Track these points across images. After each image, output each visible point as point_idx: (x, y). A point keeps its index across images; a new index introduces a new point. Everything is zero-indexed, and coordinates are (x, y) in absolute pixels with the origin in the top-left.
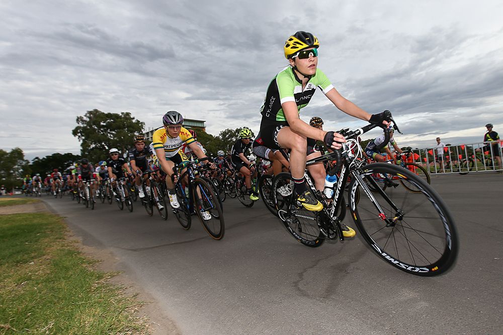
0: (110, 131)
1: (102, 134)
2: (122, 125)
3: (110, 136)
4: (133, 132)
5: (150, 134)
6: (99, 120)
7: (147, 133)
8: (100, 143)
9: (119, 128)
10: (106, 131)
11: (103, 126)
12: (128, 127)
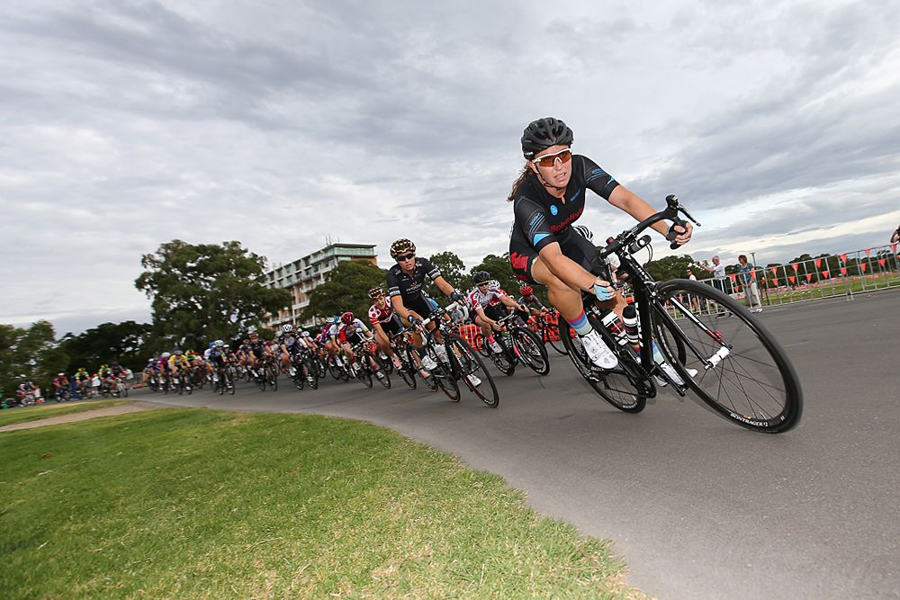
0: (205, 276)
1: (189, 284)
2: (225, 265)
3: (206, 286)
4: (245, 275)
5: (276, 274)
6: (185, 259)
7: (271, 274)
8: (187, 297)
9: (221, 269)
10: (196, 277)
11: (192, 269)
12: (237, 267)
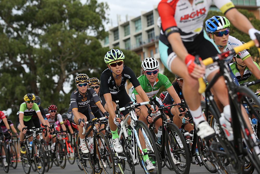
0: (33, 27)
1: (15, 38)
2: (57, 13)
3: (34, 41)
5: (121, 31)
6: (9, 4)
7: (115, 31)
8: (12, 56)
9: (52, 19)
10: (23, 28)
11: (18, 19)
12: (71, 16)
